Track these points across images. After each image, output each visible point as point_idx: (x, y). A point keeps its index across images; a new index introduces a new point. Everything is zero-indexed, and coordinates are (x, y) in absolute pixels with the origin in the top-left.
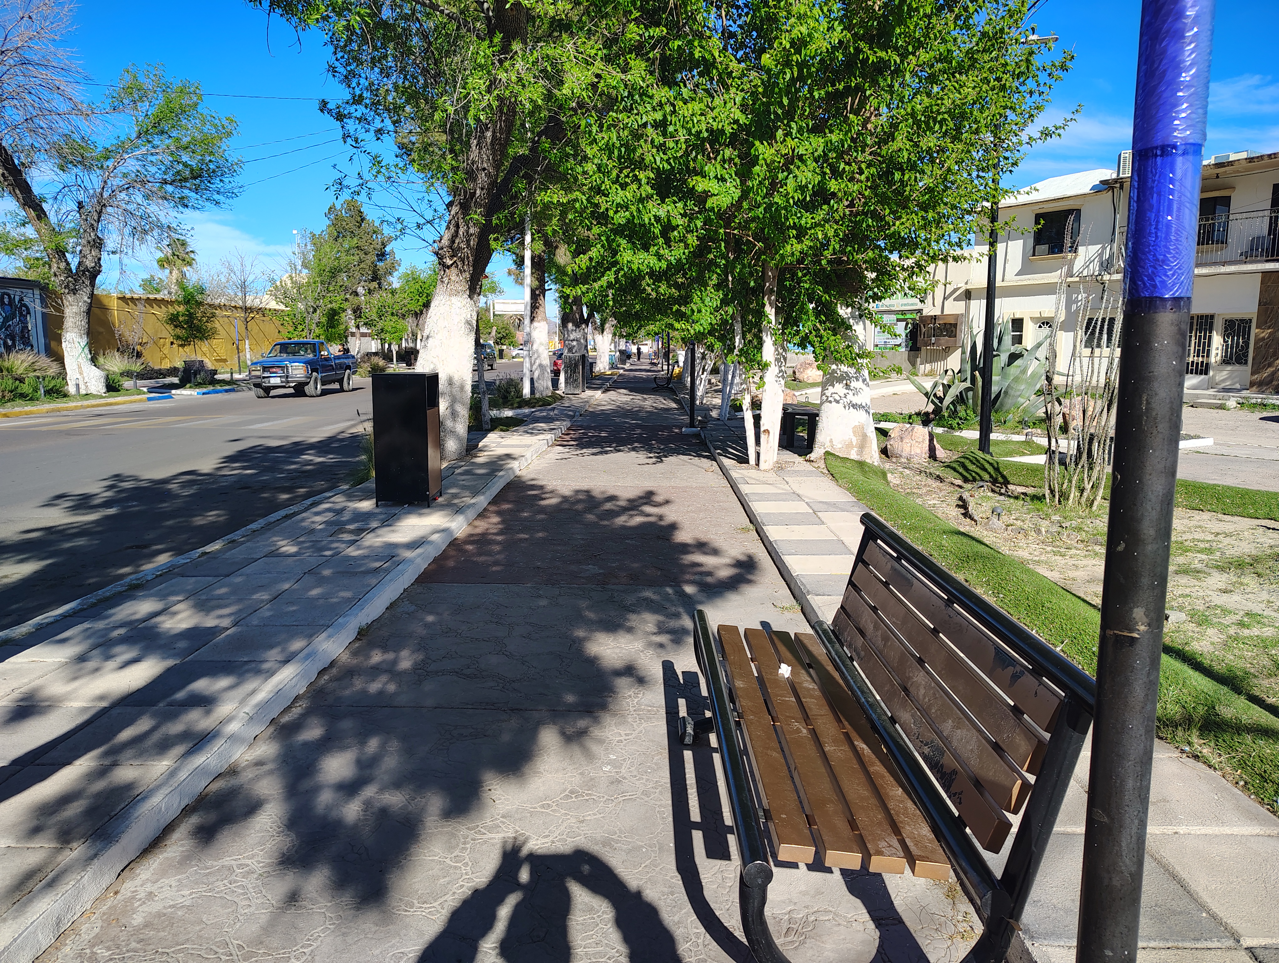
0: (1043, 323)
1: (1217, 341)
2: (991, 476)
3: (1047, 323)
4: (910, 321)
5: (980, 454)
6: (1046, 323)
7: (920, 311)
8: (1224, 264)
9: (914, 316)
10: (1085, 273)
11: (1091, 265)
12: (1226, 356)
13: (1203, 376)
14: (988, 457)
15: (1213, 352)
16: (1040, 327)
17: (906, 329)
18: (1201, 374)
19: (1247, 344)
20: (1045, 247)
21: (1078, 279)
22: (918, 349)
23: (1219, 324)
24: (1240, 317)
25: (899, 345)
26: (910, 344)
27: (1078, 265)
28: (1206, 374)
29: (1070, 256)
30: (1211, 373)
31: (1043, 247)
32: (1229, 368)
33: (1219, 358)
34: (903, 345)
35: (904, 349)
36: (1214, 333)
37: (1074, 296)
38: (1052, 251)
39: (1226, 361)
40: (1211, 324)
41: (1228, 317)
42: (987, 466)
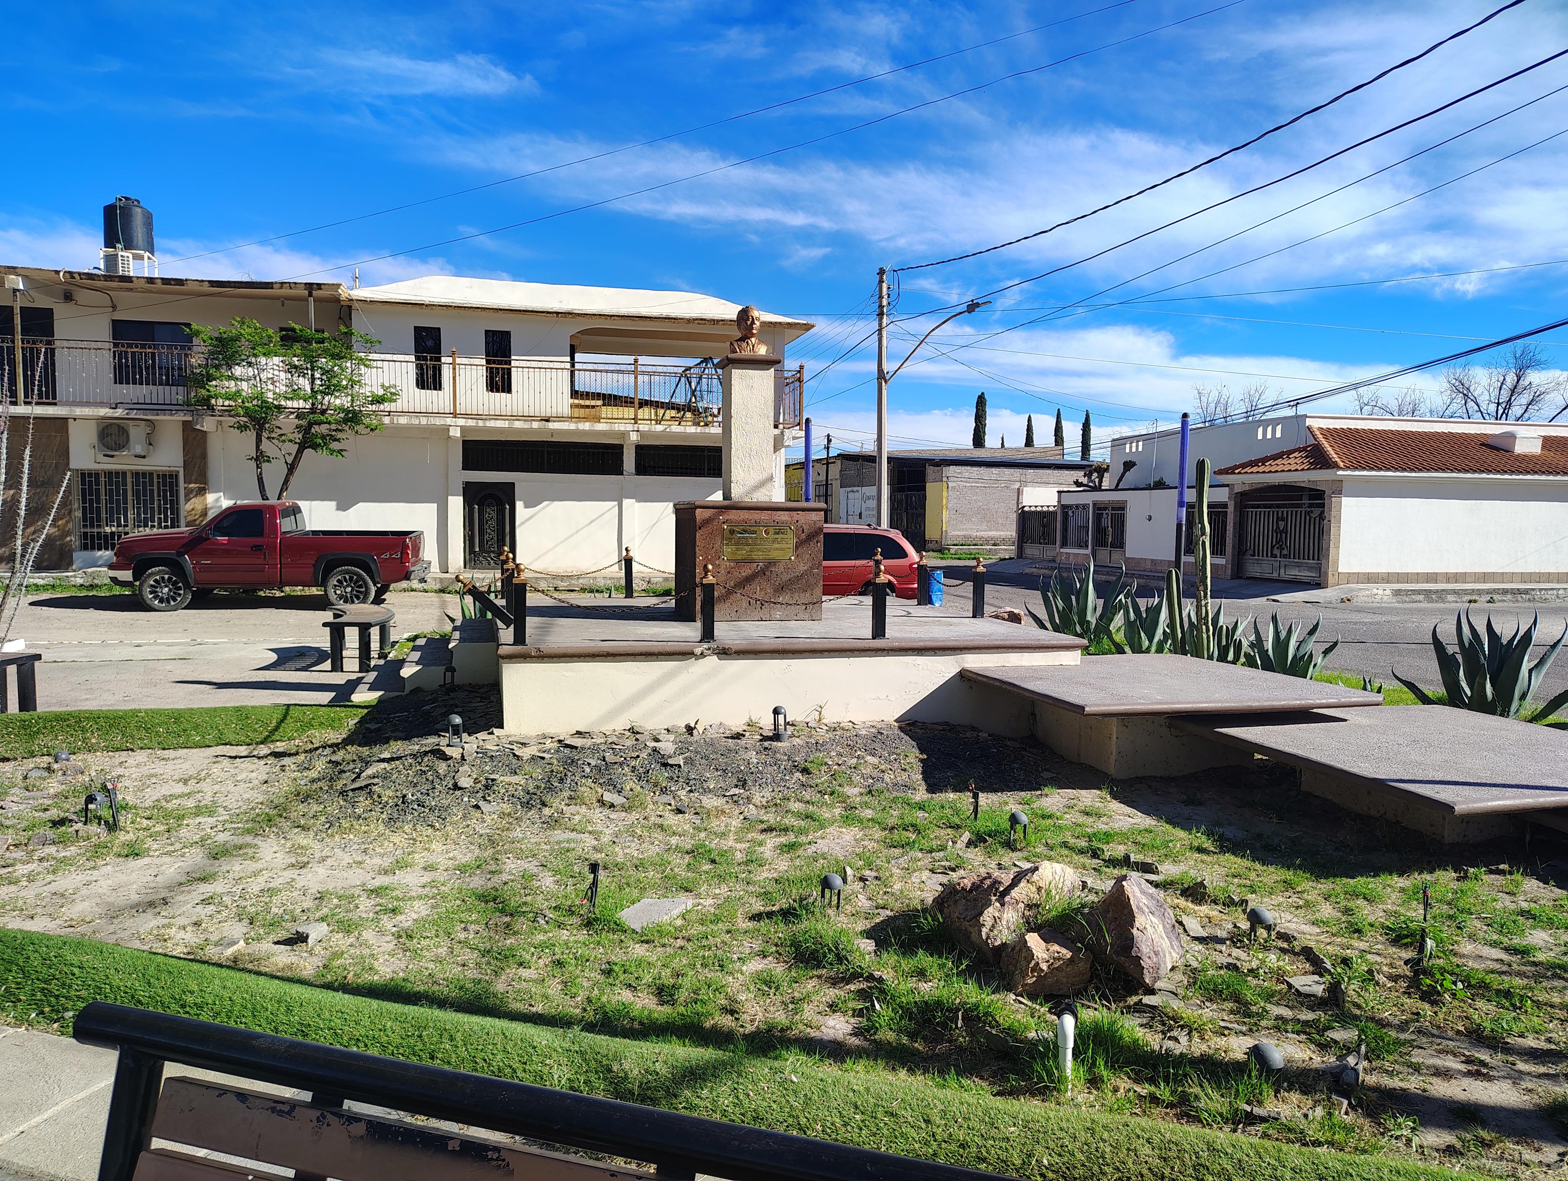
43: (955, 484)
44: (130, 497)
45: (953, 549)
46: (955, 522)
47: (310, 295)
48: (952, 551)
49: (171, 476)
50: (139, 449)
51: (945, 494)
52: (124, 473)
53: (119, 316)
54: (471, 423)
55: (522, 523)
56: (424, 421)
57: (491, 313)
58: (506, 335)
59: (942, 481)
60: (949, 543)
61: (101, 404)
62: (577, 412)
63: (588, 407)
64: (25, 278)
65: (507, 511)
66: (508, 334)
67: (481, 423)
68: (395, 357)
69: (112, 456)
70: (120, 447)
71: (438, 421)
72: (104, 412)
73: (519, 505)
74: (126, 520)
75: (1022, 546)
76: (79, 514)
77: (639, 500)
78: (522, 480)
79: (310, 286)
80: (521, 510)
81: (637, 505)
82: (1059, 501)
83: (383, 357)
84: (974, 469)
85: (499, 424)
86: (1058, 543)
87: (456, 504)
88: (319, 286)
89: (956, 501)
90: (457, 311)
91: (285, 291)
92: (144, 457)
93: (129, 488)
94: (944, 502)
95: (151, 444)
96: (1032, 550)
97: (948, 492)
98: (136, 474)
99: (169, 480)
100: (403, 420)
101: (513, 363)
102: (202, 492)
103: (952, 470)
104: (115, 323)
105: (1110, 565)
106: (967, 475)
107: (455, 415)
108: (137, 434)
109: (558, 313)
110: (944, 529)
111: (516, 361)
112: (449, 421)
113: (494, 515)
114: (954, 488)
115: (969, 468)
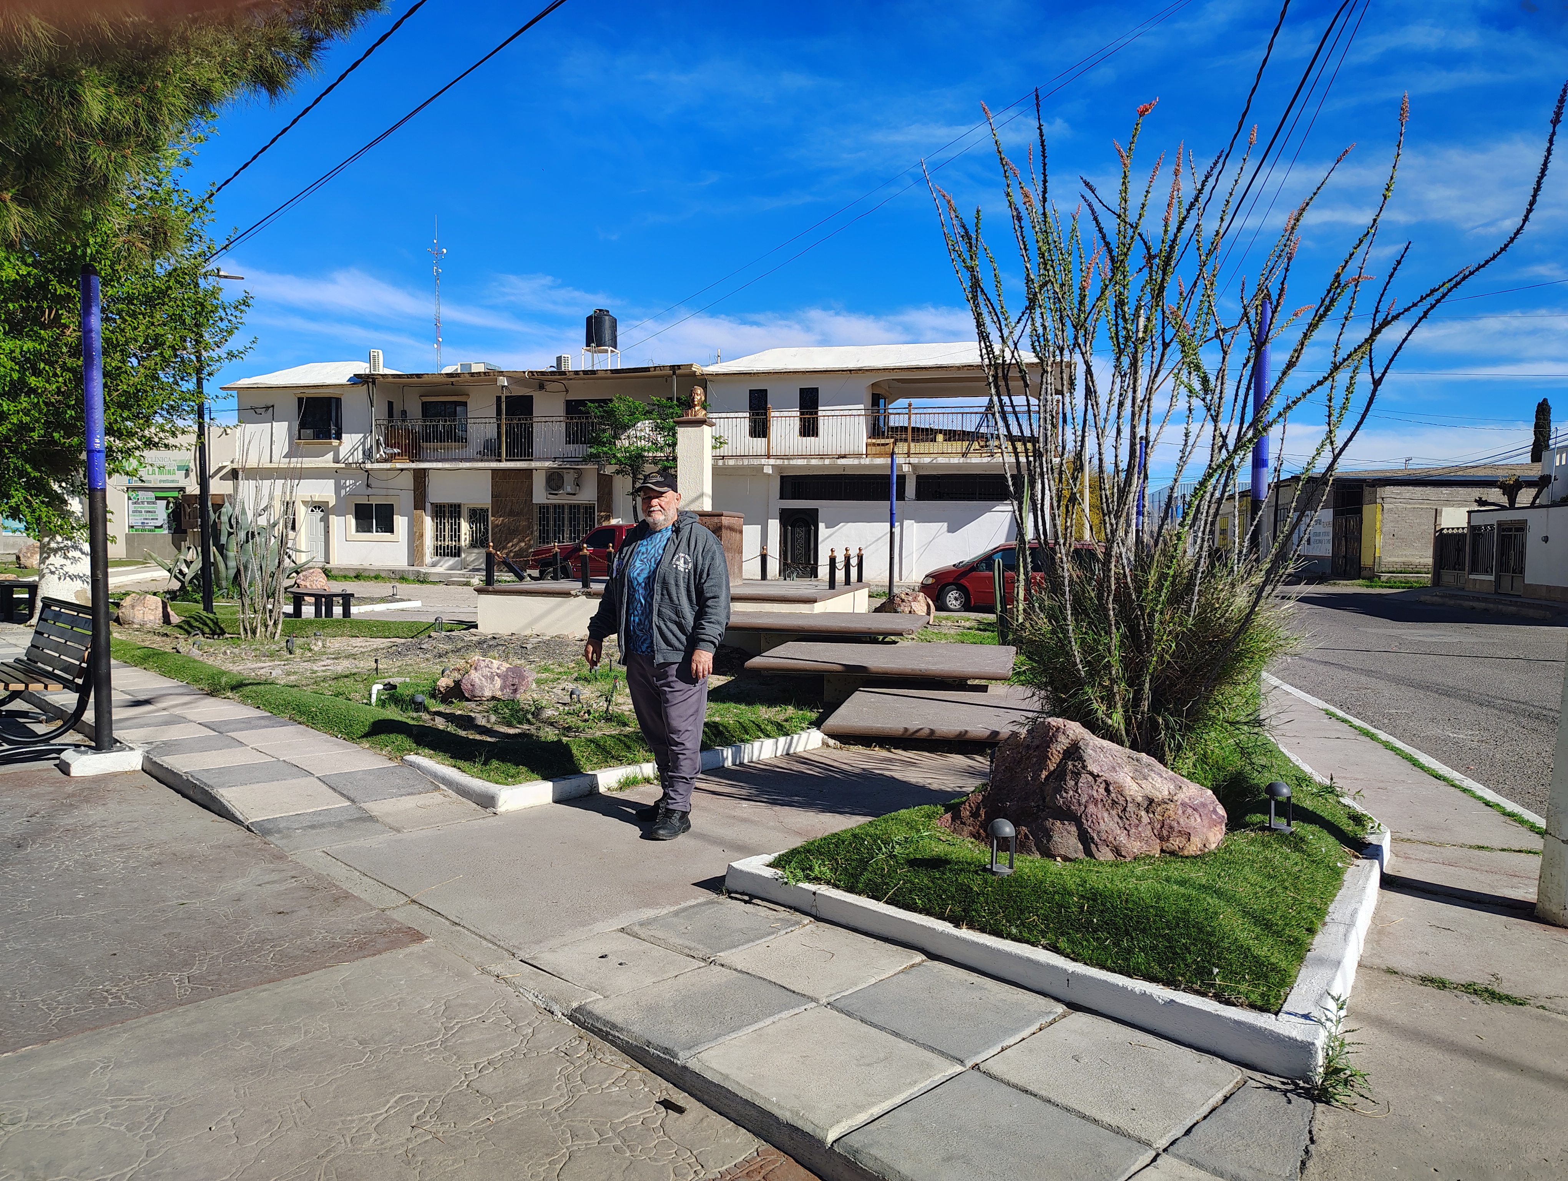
0: (315, 507)
1: (465, 527)
2: (211, 629)
3: (319, 508)
4: (171, 500)
5: (205, 613)
6: (318, 506)
7: (182, 489)
8: (461, 460)
9: (176, 494)
10: (350, 460)
11: (355, 453)
12: (473, 540)
13: (457, 558)
14: (211, 616)
15: (463, 537)
16: (312, 511)
17: (167, 508)
18: (455, 556)
19: (487, 529)
20: (309, 432)
21: (343, 465)
22: (185, 532)
23: (465, 512)
24: (480, 506)
25: (161, 527)
26: (174, 526)
27: (344, 451)
28: (459, 556)
29: (335, 442)
30: (463, 555)
31: (308, 431)
32: (476, 551)
33: (467, 542)
34: (166, 526)
35: (166, 532)
36: (462, 520)
37: (343, 481)
38: (317, 436)
39: (473, 545)
40: (459, 512)
41: (471, 506)
42: (208, 622)
43: (1391, 506)
44: (566, 523)
45: (1385, 577)
46: (1391, 547)
47: (674, 373)
48: (1383, 579)
49: (590, 507)
50: (569, 489)
51: (1379, 516)
52: (563, 506)
53: (570, 397)
54: (779, 462)
55: (823, 541)
56: (746, 462)
57: (801, 375)
58: (815, 391)
59: (1376, 503)
60: (1383, 570)
61: (547, 459)
62: (873, 450)
63: (883, 445)
64: (509, 377)
65: (812, 532)
66: (817, 389)
67: (786, 462)
68: (728, 415)
69: (556, 494)
70: (559, 488)
71: (756, 462)
72: (547, 464)
73: (821, 526)
74: (563, 539)
75: (1439, 572)
76: (537, 534)
77: (918, 521)
78: (824, 506)
79: (673, 367)
80: (823, 531)
81: (915, 524)
82: (1469, 523)
83: (720, 415)
84: (1417, 488)
85: (800, 462)
86: (1467, 568)
87: (774, 526)
88: (679, 367)
89: (1393, 524)
90: (777, 376)
91: (658, 372)
92: (574, 494)
93: (566, 516)
94: (1378, 526)
95: (578, 485)
96: (1448, 577)
97: (1382, 514)
98: (571, 506)
99: (589, 509)
100: (731, 462)
101: (820, 413)
102: (608, 518)
103: (1388, 491)
104: (568, 403)
105: (1512, 593)
106: (1408, 495)
107: (769, 456)
108: (569, 478)
109: (850, 371)
110: (1377, 555)
111: (822, 411)
112: (764, 461)
113: (803, 534)
114: (1390, 510)
115: (1410, 488)
